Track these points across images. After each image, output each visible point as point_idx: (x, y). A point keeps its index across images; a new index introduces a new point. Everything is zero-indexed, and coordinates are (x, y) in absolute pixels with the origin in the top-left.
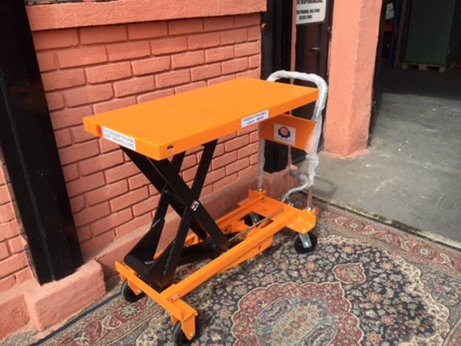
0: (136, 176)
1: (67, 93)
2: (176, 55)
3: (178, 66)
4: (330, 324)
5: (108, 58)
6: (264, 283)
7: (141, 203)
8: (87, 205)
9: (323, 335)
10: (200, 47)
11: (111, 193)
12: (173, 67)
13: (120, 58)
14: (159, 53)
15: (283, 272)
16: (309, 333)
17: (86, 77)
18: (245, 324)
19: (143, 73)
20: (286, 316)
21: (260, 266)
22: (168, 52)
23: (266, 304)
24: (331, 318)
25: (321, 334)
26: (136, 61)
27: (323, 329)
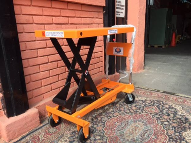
0: (53, 70)
1: (25, 25)
2: (71, 18)
3: (72, 23)
4: (150, 128)
5: (43, 13)
6: (115, 116)
7: (55, 83)
8: (31, 81)
9: (148, 133)
10: (80, 16)
11: (42, 76)
12: (70, 23)
13: (48, 15)
14: (64, 16)
15: (122, 111)
16: (141, 132)
17: (33, 20)
18: (111, 131)
19: (57, 23)
20: (129, 127)
21: (111, 110)
22: (67, 16)
23: (118, 123)
24: (149, 126)
25: (147, 132)
26: (55, 17)
27: (147, 131)
